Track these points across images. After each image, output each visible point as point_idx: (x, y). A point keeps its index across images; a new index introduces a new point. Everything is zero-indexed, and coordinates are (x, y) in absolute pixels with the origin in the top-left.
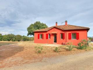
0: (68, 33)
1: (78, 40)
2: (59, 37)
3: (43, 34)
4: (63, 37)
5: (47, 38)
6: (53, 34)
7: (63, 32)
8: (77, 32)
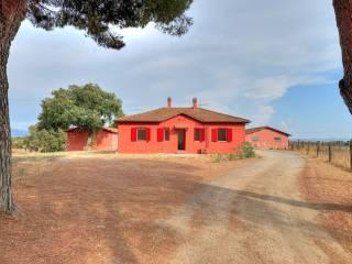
0: (210, 128)
1: (232, 143)
2: (190, 136)
3: (149, 130)
4: (200, 135)
5: (160, 139)
6: (176, 130)
7: (201, 127)
8: (229, 127)
